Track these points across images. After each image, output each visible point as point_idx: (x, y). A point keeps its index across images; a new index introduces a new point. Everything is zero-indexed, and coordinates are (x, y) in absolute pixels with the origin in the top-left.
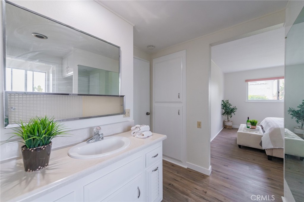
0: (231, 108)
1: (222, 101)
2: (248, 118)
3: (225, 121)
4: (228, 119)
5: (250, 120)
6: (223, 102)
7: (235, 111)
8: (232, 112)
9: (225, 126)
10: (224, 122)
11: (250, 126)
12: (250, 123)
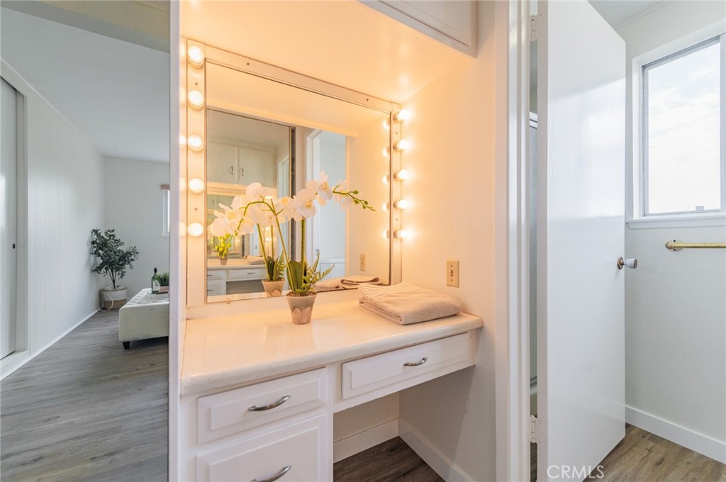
0: (119, 251)
1: (94, 231)
2: (155, 270)
3: (106, 289)
4: (114, 282)
5: (158, 273)
6: (96, 236)
7: (132, 260)
8: (126, 261)
9: (105, 302)
10: (101, 294)
11: (158, 288)
12: (157, 281)
